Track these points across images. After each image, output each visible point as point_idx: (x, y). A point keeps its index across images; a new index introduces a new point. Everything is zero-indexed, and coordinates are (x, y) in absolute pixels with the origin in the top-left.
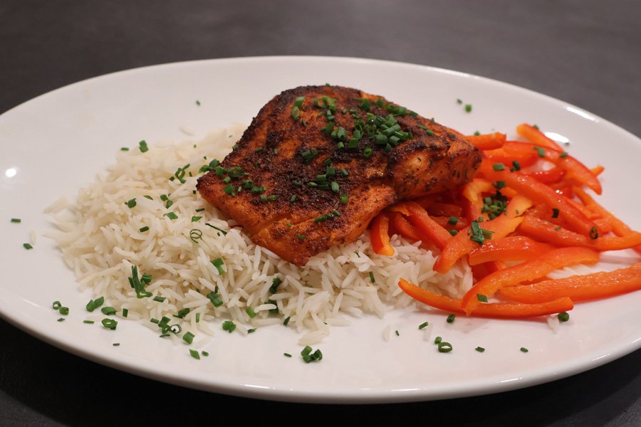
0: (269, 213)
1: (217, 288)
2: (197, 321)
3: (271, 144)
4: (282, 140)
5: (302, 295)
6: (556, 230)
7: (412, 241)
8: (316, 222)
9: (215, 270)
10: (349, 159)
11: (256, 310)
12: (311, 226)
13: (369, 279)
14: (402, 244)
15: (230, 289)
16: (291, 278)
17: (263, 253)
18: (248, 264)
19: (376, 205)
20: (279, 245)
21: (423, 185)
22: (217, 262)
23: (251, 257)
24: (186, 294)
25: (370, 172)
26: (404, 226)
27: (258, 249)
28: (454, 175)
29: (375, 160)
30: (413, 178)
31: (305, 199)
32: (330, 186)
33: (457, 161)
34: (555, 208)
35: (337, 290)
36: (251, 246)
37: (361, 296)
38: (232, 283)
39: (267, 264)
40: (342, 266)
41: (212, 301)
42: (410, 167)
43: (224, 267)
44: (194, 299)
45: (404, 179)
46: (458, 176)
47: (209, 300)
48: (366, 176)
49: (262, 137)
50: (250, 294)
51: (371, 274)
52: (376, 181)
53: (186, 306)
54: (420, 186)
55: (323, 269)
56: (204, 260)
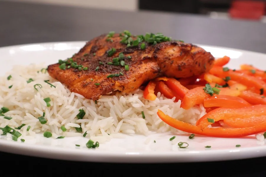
0: (82, 75)
1: (44, 114)
2: (28, 130)
3: (93, 51)
4: (99, 49)
5: (95, 119)
6: (262, 97)
7: (170, 97)
8: (108, 78)
9: (45, 104)
10: (133, 51)
11: (67, 127)
12: (105, 80)
13: (141, 115)
14: (164, 99)
15: (53, 116)
16: (90, 109)
17: (75, 96)
18: (66, 101)
19: (145, 71)
20: (85, 90)
21: (176, 65)
22: (47, 100)
23: (68, 98)
24: (25, 117)
25: (143, 56)
26: (165, 88)
27: (73, 94)
28: (196, 63)
29: (147, 50)
30: (169, 59)
31: (104, 70)
32: (120, 64)
33: (198, 56)
34: (261, 88)
35: (119, 120)
36: (69, 93)
37: (135, 123)
38: (55, 113)
39: (77, 101)
40: (124, 106)
41: (40, 120)
42: (168, 53)
43: (51, 103)
44: (29, 119)
45: (164, 59)
46: (199, 65)
47: (38, 120)
48: (141, 57)
49: (89, 50)
50: (65, 119)
51: (142, 113)
52: (147, 60)
53: (23, 123)
54: (174, 65)
55: (111, 104)
56: (39, 98)
